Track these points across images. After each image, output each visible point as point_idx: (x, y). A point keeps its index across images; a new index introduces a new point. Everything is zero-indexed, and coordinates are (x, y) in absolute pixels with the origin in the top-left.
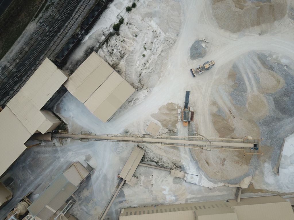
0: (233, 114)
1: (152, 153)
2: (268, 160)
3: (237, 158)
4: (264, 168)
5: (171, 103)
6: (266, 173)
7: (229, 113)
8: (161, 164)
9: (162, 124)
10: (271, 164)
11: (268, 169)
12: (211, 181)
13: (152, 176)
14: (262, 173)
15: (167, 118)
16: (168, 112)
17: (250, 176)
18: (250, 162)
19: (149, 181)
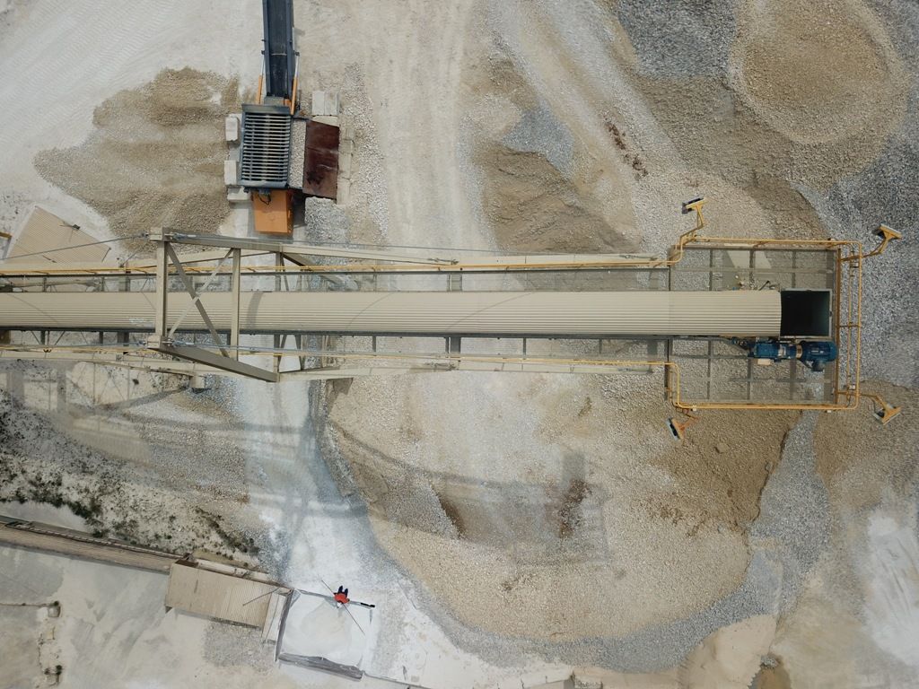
0: (633, 150)
1: (47, 442)
2: (893, 495)
3: (664, 480)
4: (866, 550)
5: (187, 70)
6: (876, 586)
7: (604, 141)
8: (119, 520)
9: (117, 227)
10: (913, 521)
11: (895, 557)
12: (475, 650)
13: (56, 604)
14: (851, 585)
15: (150, 181)
16: (159, 136)
17: (763, 611)
18: (763, 503)
19: (29, 643)
